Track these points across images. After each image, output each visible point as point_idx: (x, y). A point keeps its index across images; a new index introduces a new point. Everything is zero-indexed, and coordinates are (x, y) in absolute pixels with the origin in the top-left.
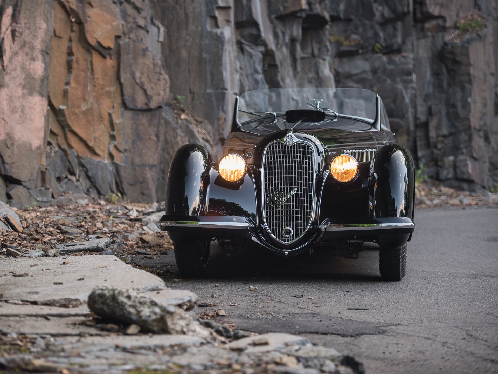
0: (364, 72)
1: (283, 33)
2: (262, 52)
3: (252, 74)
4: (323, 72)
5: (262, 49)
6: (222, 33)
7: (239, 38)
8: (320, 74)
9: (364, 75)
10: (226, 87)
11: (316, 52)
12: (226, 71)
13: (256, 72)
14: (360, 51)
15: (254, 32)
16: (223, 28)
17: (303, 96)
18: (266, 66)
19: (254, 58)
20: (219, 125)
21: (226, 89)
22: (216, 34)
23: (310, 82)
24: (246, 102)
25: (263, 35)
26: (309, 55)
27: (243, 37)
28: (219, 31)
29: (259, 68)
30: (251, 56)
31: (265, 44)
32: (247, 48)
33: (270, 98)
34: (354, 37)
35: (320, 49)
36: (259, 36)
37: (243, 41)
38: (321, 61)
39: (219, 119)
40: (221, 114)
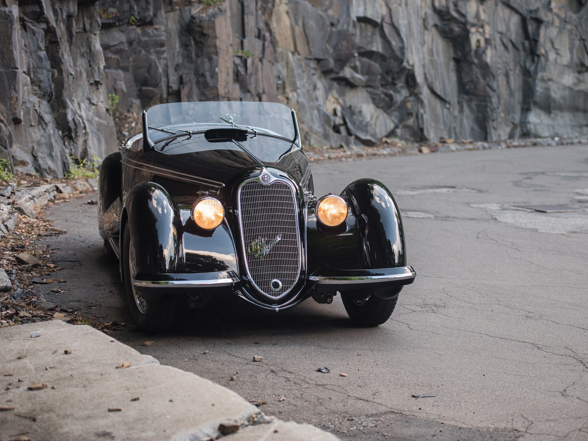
0: (121, 43)
1: (61, 9)
2: (43, 29)
3: (36, 52)
5: (44, 26)
6: (11, 12)
7: (22, 15)
9: (121, 47)
10: (17, 66)
11: (88, 27)
12: (16, 50)
13: (40, 49)
14: (117, 24)
15: (37, 9)
16: (10, 7)
17: (77, 70)
18: (48, 42)
19: (37, 35)
20: (11, 104)
21: (17, 69)
22: (5, 12)
23: (82, 56)
24: (31, 79)
25: (45, 12)
26: (81, 30)
27: (25, 14)
28: (7, 10)
29: (42, 45)
30: (34, 33)
31: (47, 22)
32: (30, 25)
33: (53, 75)
34: (112, 10)
35: (91, 25)
36: (43, 13)
37: (26, 18)
38: (93, 36)
39: (11, 99)
40: (13, 92)
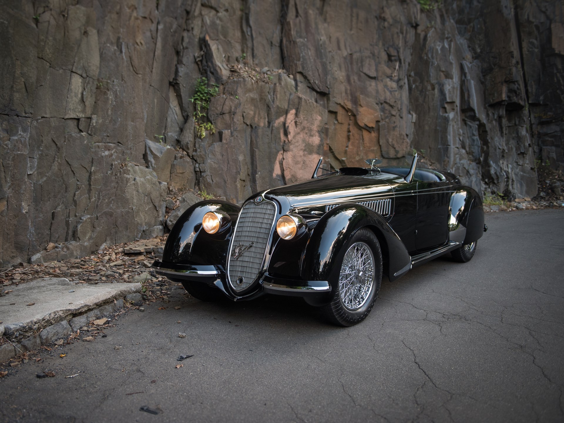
0: (556, 131)
1: (493, 114)
2: (477, 125)
3: (471, 137)
4: (521, 133)
5: (478, 123)
6: (448, 116)
7: (464, 118)
8: (519, 135)
9: (556, 134)
10: (449, 144)
11: (517, 123)
12: (450, 135)
13: (474, 135)
14: (554, 121)
15: (472, 114)
16: (449, 113)
17: (509, 147)
18: (481, 131)
19: (472, 128)
20: (444, 165)
21: (449, 145)
22: (445, 116)
23: (513, 139)
24: (466, 151)
25: (477, 115)
26: (513, 125)
27: (466, 117)
28: (446, 115)
29: (476, 133)
30: (470, 127)
31: (479, 120)
32: (469, 123)
33: (482, 148)
34: (549, 113)
35: (519, 121)
36: (475, 116)
37: (466, 119)
38: (520, 127)
39: (444, 161)
40: (446, 158)
